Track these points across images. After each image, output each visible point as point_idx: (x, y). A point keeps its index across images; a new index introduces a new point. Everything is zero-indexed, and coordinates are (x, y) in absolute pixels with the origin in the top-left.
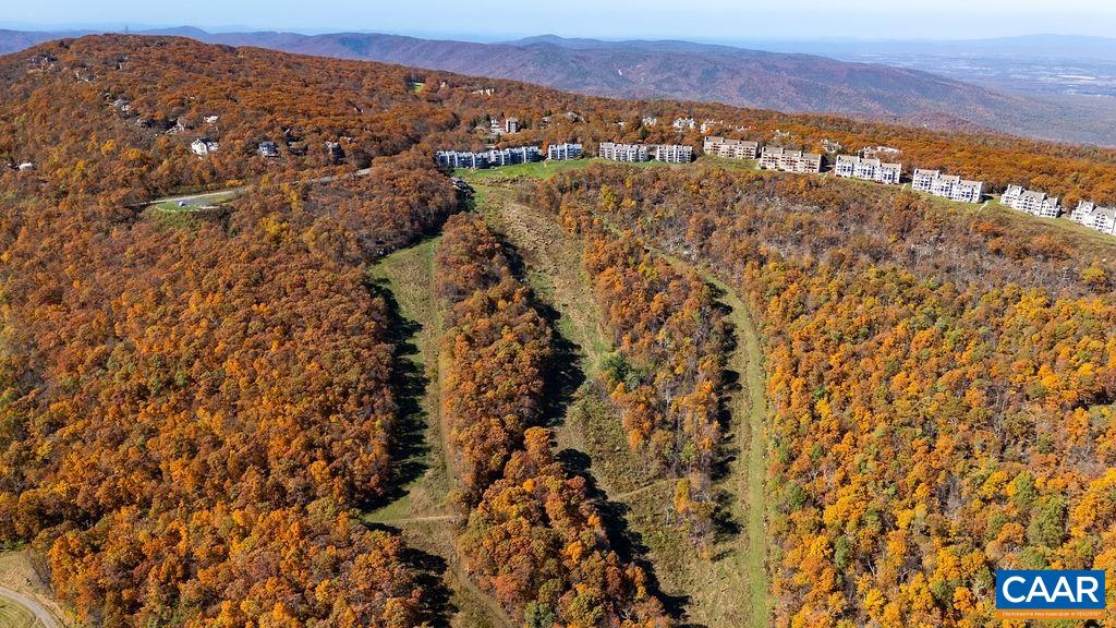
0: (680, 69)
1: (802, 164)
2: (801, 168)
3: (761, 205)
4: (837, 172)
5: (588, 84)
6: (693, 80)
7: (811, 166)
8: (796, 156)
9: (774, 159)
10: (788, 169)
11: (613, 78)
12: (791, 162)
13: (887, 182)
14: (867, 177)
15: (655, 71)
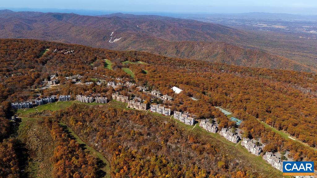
0: (155, 25)
1: (140, 107)
2: (140, 109)
3: (125, 124)
4: (151, 110)
5: (128, 30)
6: (158, 28)
7: (143, 108)
8: (139, 104)
9: (132, 105)
10: (137, 109)
11: (135, 28)
12: (138, 106)
13: (166, 115)
14: (160, 113)
15: (147, 26)
